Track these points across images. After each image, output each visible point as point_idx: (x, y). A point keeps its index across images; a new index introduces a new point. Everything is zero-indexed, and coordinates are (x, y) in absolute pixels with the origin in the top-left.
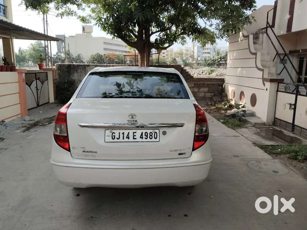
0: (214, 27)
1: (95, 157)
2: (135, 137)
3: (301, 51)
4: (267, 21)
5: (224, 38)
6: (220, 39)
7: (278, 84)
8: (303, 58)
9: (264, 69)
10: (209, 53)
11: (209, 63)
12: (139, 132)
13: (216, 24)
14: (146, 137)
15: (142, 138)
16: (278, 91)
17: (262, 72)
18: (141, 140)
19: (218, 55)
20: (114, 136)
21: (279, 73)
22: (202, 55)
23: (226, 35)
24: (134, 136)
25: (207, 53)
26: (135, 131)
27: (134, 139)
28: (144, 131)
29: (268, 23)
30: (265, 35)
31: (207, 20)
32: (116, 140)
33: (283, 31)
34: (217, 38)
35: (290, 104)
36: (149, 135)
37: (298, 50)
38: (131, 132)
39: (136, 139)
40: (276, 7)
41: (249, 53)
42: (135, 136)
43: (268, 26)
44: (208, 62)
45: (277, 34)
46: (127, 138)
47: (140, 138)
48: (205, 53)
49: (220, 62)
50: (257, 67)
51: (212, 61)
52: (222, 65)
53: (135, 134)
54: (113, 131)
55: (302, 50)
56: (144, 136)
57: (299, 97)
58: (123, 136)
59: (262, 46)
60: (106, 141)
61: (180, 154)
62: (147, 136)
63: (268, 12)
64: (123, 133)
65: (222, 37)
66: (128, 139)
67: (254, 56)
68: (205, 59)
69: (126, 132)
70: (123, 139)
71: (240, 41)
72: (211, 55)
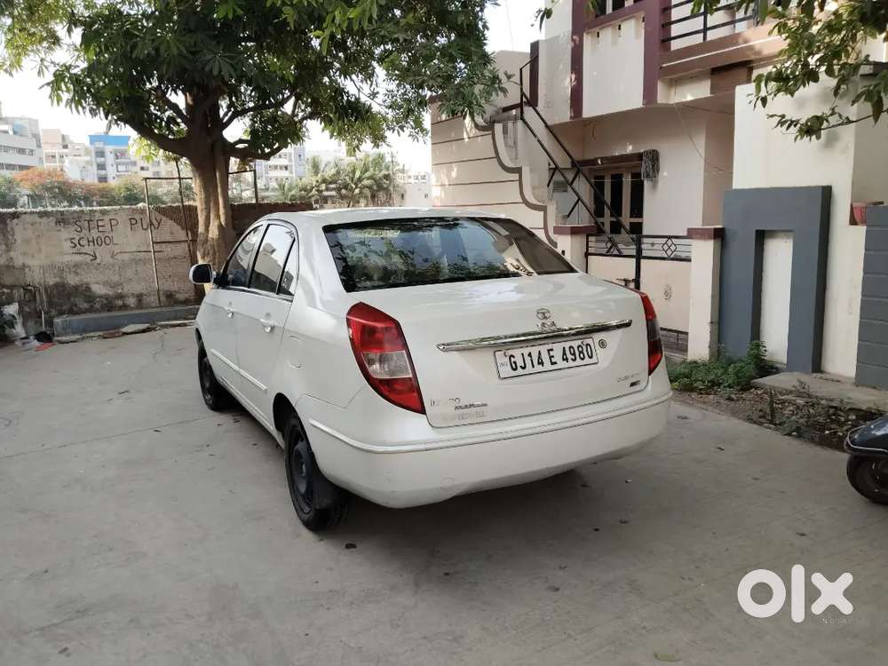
0: (380, 98)
1: (483, 416)
2: (553, 360)
3: (599, 162)
4: (522, 89)
5: (405, 129)
6: (396, 131)
7: (587, 239)
8: (603, 177)
9: (546, 207)
10: (286, 168)
11: (293, 196)
12: (558, 348)
13: (386, 92)
14: (573, 357)
15: (567, 360)
16: (587, 254)
17: (542, 213)
18: (564, 364)
19: (316, 173)
20: (515, 363)
21: (567, 214)
22: (267, 173)
23: (412, 123)
24: (551, 357)
25: (281, 168)
26: (550, 347)
27: (553, 363)
28: (567, 345)
29: (523, 94)
30: (520, 123)
31: (362, 81)
32: (520, 371)
33: (563, 115)
34: (389, 129)
35: (626, 281)
36: (577, 353)
37: (593, 160)
38: (544, 349)
39: (555, 363)
40: (537, 57)
41: (500, 168)
42: (553, 357)
43: (524, 99)
44: (290, 194)
45: (549, 123)
46: (539, 363)
47: (564, 359)
48: (276, 167)
49: (326, 193)
50: (525, 202)
51: (301, 191)
52: (329, 202)
53: (551, 353)
54: (510, 352)
55: (602, 159)
56: (569, 356)
57: (643, 262)
58: (532, 361)
59: (516, 150)
60: (502, 376)
61: (633, 384)
62: (574, 354)
63: (521, 70)
64: (530, 355)
65: (402, 128)
66: (540, 366)
67: (516, 176)
68: (280, 185)
69: (535, 351)
70: (533, 366)
71: (467, 140)
72: (291, 173)
